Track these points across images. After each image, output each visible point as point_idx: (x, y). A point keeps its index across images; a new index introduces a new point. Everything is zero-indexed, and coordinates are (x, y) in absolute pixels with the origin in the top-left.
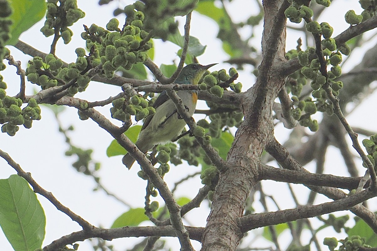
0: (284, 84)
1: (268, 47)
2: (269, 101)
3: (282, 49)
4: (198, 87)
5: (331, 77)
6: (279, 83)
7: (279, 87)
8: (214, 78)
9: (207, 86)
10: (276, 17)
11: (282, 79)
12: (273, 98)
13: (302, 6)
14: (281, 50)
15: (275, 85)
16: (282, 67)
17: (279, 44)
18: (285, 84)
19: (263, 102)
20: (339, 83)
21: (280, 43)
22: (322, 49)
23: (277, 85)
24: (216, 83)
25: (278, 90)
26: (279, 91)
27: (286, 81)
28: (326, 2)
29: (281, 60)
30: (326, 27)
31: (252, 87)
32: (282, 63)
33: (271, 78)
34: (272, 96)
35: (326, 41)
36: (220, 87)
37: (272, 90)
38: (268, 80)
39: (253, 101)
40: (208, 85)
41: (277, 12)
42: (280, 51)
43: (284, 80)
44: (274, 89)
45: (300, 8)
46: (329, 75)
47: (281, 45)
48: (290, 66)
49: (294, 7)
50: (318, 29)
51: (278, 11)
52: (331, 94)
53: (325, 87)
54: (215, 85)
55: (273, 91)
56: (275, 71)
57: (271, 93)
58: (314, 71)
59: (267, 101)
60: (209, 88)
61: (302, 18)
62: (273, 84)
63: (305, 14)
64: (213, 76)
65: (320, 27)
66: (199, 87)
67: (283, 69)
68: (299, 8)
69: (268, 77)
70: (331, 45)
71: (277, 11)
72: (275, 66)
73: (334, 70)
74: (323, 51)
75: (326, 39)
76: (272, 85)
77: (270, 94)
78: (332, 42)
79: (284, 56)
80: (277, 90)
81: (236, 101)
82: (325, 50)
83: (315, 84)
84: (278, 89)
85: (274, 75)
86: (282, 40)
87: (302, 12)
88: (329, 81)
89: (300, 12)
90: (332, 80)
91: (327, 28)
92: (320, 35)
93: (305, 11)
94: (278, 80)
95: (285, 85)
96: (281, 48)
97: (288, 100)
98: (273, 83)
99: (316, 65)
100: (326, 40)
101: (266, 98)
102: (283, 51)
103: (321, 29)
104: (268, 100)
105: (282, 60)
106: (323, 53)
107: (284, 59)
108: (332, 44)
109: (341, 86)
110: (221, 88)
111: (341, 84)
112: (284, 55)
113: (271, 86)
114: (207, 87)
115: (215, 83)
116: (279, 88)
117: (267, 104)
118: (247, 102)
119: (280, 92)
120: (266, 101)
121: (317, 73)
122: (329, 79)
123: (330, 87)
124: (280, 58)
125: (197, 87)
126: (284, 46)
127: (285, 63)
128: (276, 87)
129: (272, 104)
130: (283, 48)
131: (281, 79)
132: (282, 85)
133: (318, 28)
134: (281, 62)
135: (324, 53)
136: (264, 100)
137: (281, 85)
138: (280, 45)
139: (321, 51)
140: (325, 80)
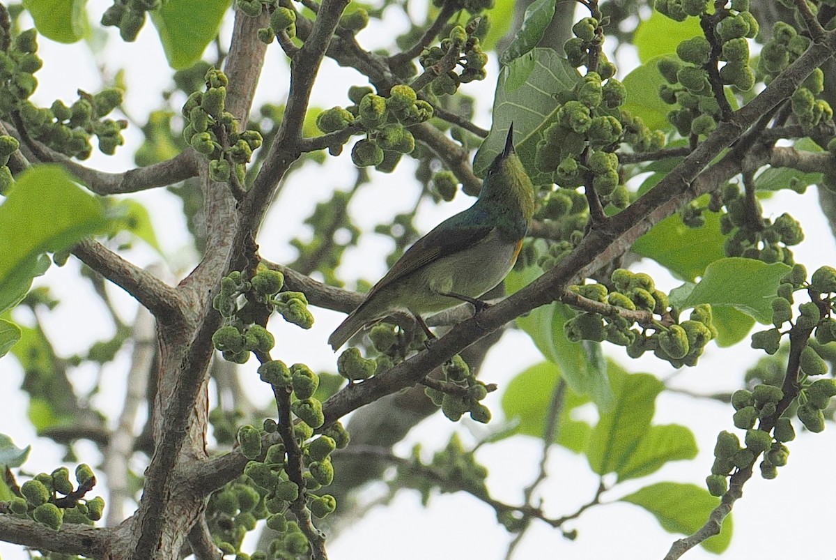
0: (202, 510)
1: (166, 425)
2: (169, 547)
3: (199, 434)
4: (8, 507)
5: (311, 485)
6: (192, 509)
7: (192, 516)
8: (43, 487)
9: (28, 505)
10: (184, 360)
11: (199, 501)
12: (177, 540)
13: (251, 326)
14: (197, 435)
15: (183, 512)
16: (198, 473)
17: (193, 422)
18: (205, 510)
19: (156, 547)
20: (327, 500)
21: (195, 421)
22: (292, 424)
23: (187, 512)
24: (47, 499)
25: (190, 524)
26: (191, 527)
27: (206, 504)
28: (305, 318)
29: (197, 458)
30: (302, 373)
31: (131, 517)
32: (199, 465)
33: (174, 497)
34: (175, 537)
35: (301, 405)
36: (55, 507)
37: (175, 523)
38: (166, 498)
39: (133, 546)
40: (29, 503)
41: (189, 348)
42: (194, 438)
43: (201, 502)
44: (180, 522)
45: (247, 330)
46: (306, 482)
47: (196, 424)
48: (215, 471)
49: (234, 326)
50: (284, 378)
51: (190, 346)
52: (308, 523)
53: (296, 507)
54: (44, 501)
55: (179, 526)
56: (182, 481)
57: (173, 531)
58: (272, 472)
59: (165, 546)
60: (31, 508)
61: (251, 353)
62: (178, 510)
63: (258, 343)
64: (40, 483)
65: (288, 373)
66: (10, 507)
67: (200, 477)
68: (244, 330)
69: (167, 492)
70: (313, 414)
71: (188, 345)
72: (182, 470)
73: (317, 469)
74: (294, 426)
75: (303, 401)
76: (175, 513)
77: (171, 531)
78: (314, 406)
79: (202, 450)
80: (187, 524)
81: (96, 547)
82: (298, 426)
83: (274, 499)
84: (189, 521)
85: (180, 489)
86: (199, 414)
87: (252, 340)
88: (305, 495)
89: (248, 338)
90: (310, 492)
91: (305, 376)
92: (288, 391)
93: (257, 337)
94: (189, 502)
95: (204, 512)
96: (197, 431)
97: (212, 550)
98: (177, 508)
99: (277, 458)
100: (302, 403)
101: (161, 539)
102: (202, 437)
103: (291, 378)
104: (167, 545)
105: (199, 458)
106: (293, 431)
107: (201, 456)
108: (315, 411)
109: (330, 506)
110: (57, 509)
111: (331, 502)
112: (202, 448)
113: (174, 515)
114: (26, 506)
115: (44, 498)
116: (191, 519)
117: (164, 554)
118: (120, 550)
119: (192, 529)
120: (162, 547)
121: (278, 476)
122: (304, 490)
123: (306, 508)
124: (193, 453)
125: (5, 507)
126: (202, 428)
127: (205, 465)
128: (183, 518)
129: (175, 553)
130: (201, 432)
131: (195, 500)
132: (197, 513)
133: (286, 376)
134: (197, 462)
135: (296, 432)
136: (158, 543)
137: (195, 514)
138: (194, 425)
139: (290, 428)
140: (297, 491)
